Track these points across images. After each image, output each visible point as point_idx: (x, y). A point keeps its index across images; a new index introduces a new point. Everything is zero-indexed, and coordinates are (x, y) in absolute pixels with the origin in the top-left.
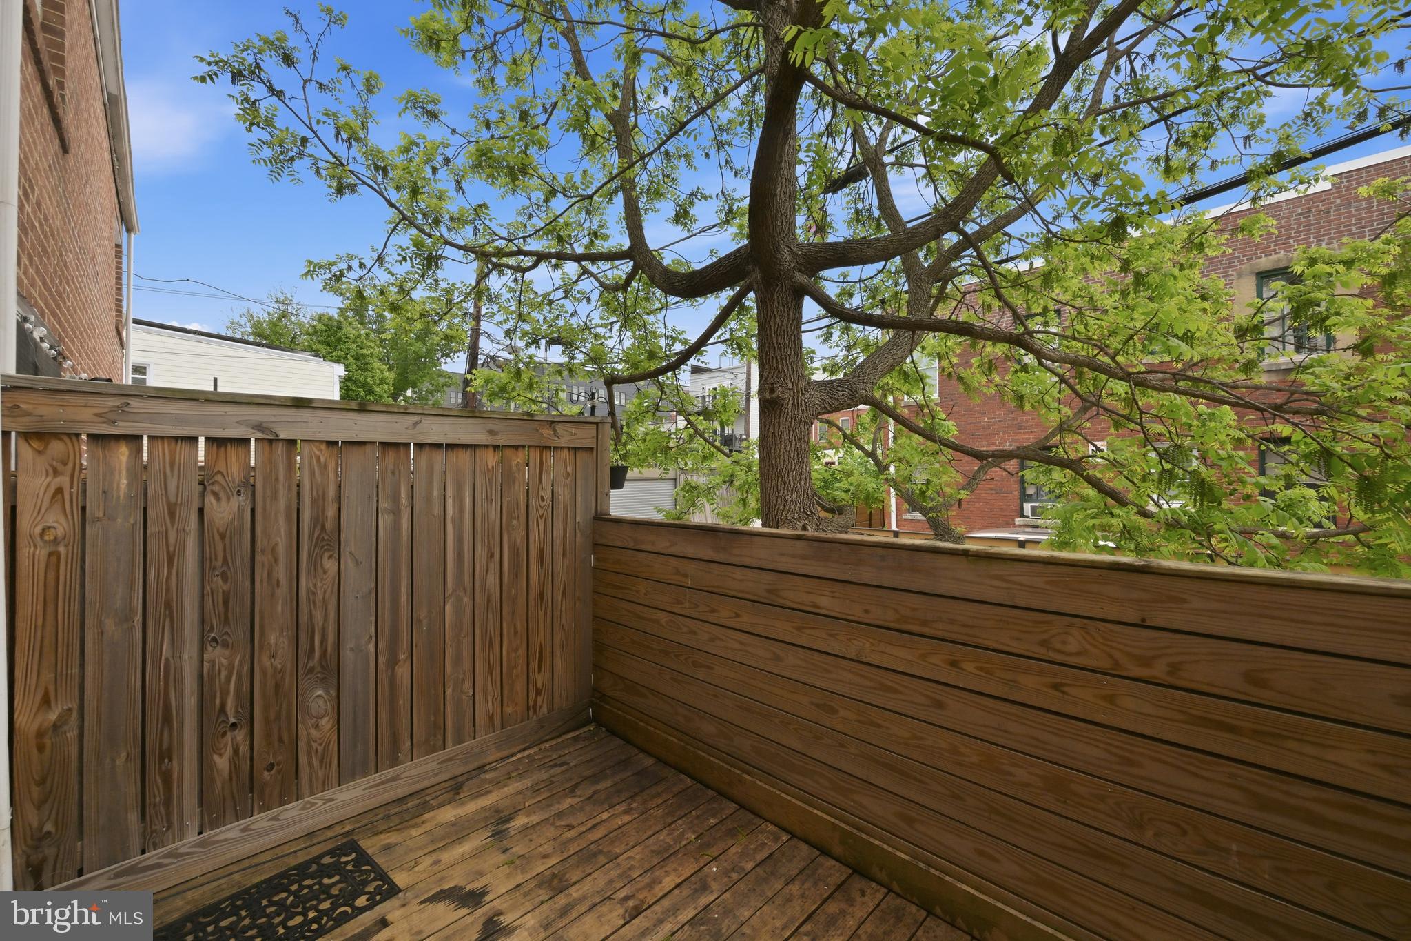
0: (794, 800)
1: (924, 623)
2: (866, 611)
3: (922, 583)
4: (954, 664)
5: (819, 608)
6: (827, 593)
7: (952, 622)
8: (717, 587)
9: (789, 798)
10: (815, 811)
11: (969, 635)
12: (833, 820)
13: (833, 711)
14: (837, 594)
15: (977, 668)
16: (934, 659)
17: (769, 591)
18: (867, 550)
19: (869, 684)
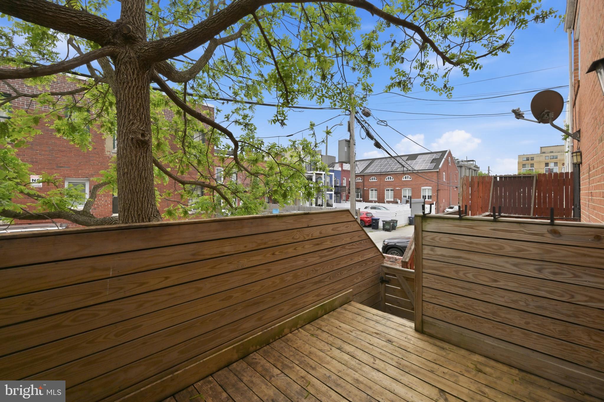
0: (211, 356)
1: (265, 243)
2: (245, 247)
3: (265, 229)
4: (273, 254)
5: (224, 253)
6: (228, 245)
7: (273, 240)
8: (148, 266)
9: (208, 358)
10: (224, 350)
11: (277, 243)
12: (232, 346)
13: (231, 297)
14: (233, 244)
15: (279, 252)
16: (268, 255)
17: (193, 255)
18: (246, 221)
19: (247, 276)
